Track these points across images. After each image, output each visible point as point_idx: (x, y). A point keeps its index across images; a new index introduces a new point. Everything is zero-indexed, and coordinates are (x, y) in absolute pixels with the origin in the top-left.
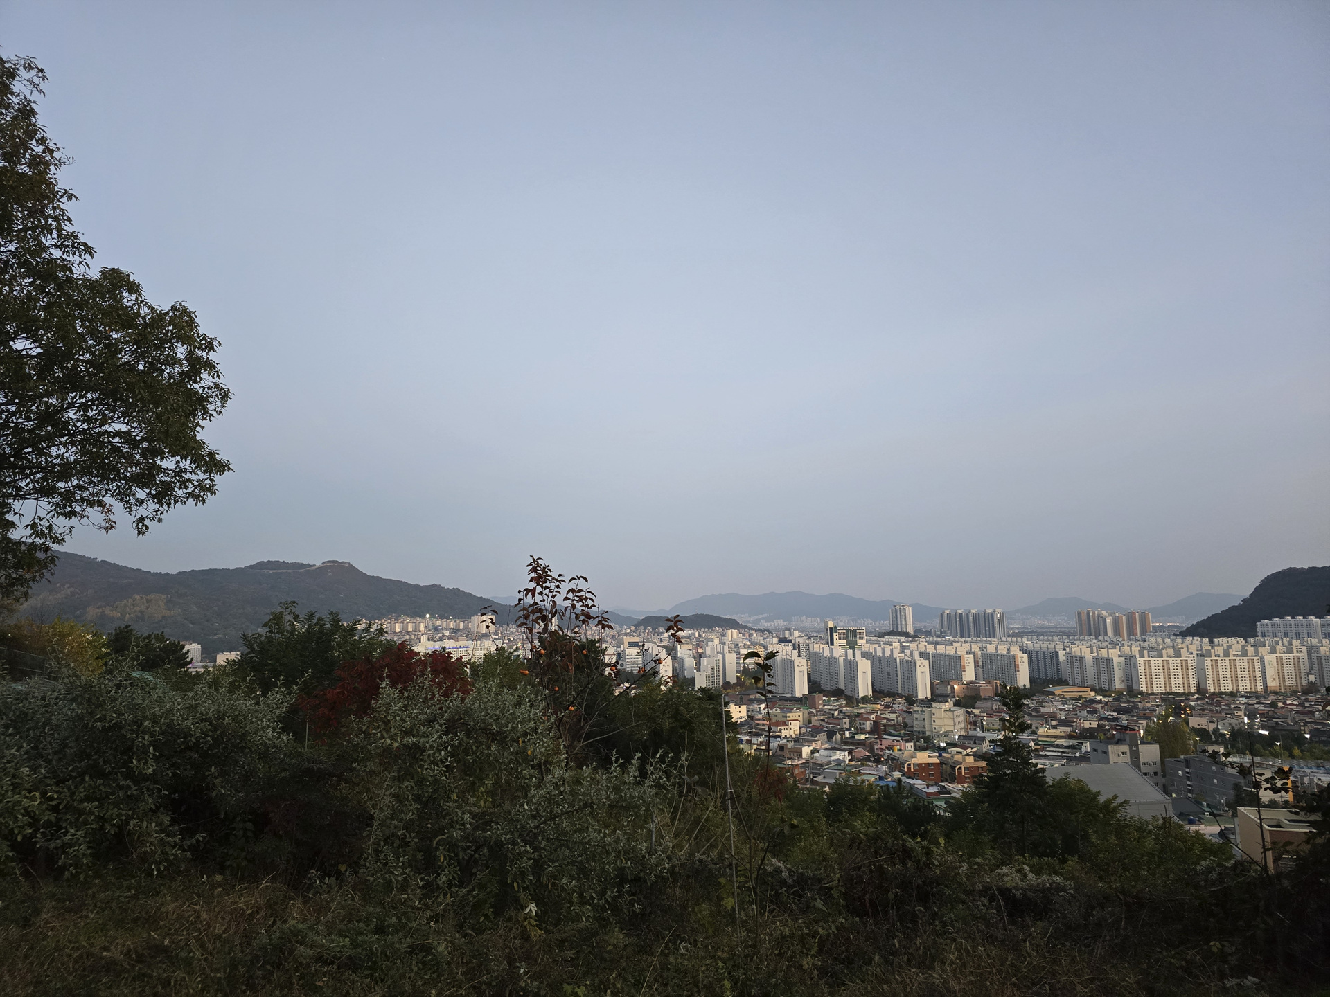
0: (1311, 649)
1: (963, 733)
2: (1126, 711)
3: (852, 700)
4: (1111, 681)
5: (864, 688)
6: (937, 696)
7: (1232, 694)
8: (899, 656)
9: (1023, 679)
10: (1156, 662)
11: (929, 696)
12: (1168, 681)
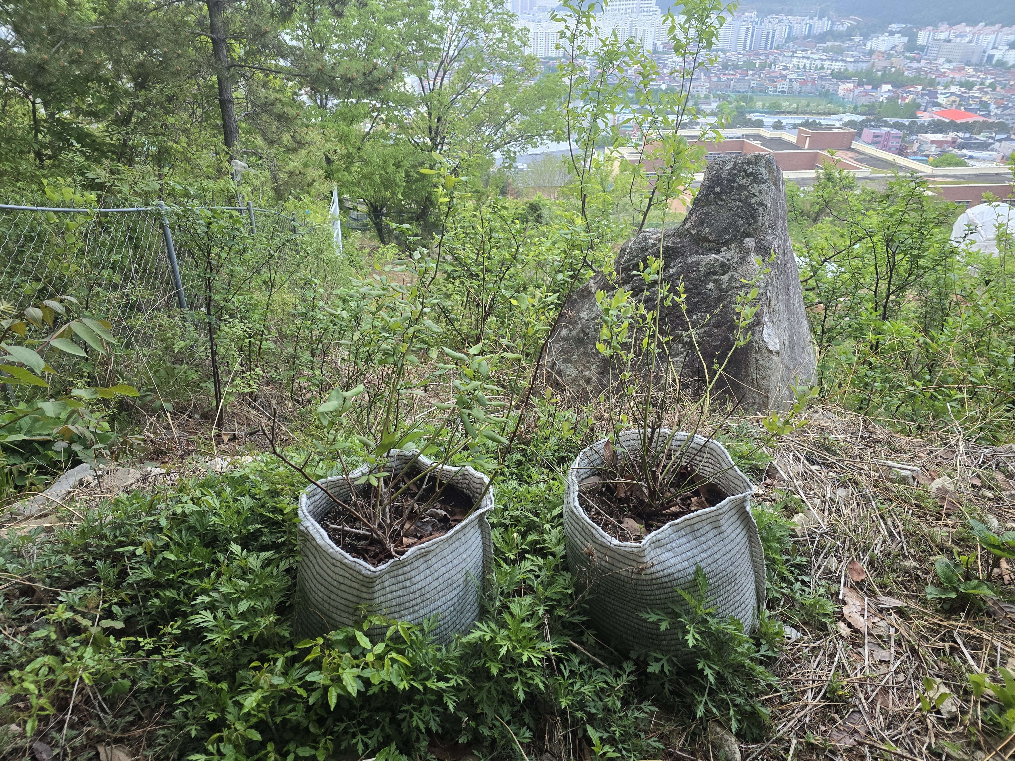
0: (633, 23)
12: (547, 50)
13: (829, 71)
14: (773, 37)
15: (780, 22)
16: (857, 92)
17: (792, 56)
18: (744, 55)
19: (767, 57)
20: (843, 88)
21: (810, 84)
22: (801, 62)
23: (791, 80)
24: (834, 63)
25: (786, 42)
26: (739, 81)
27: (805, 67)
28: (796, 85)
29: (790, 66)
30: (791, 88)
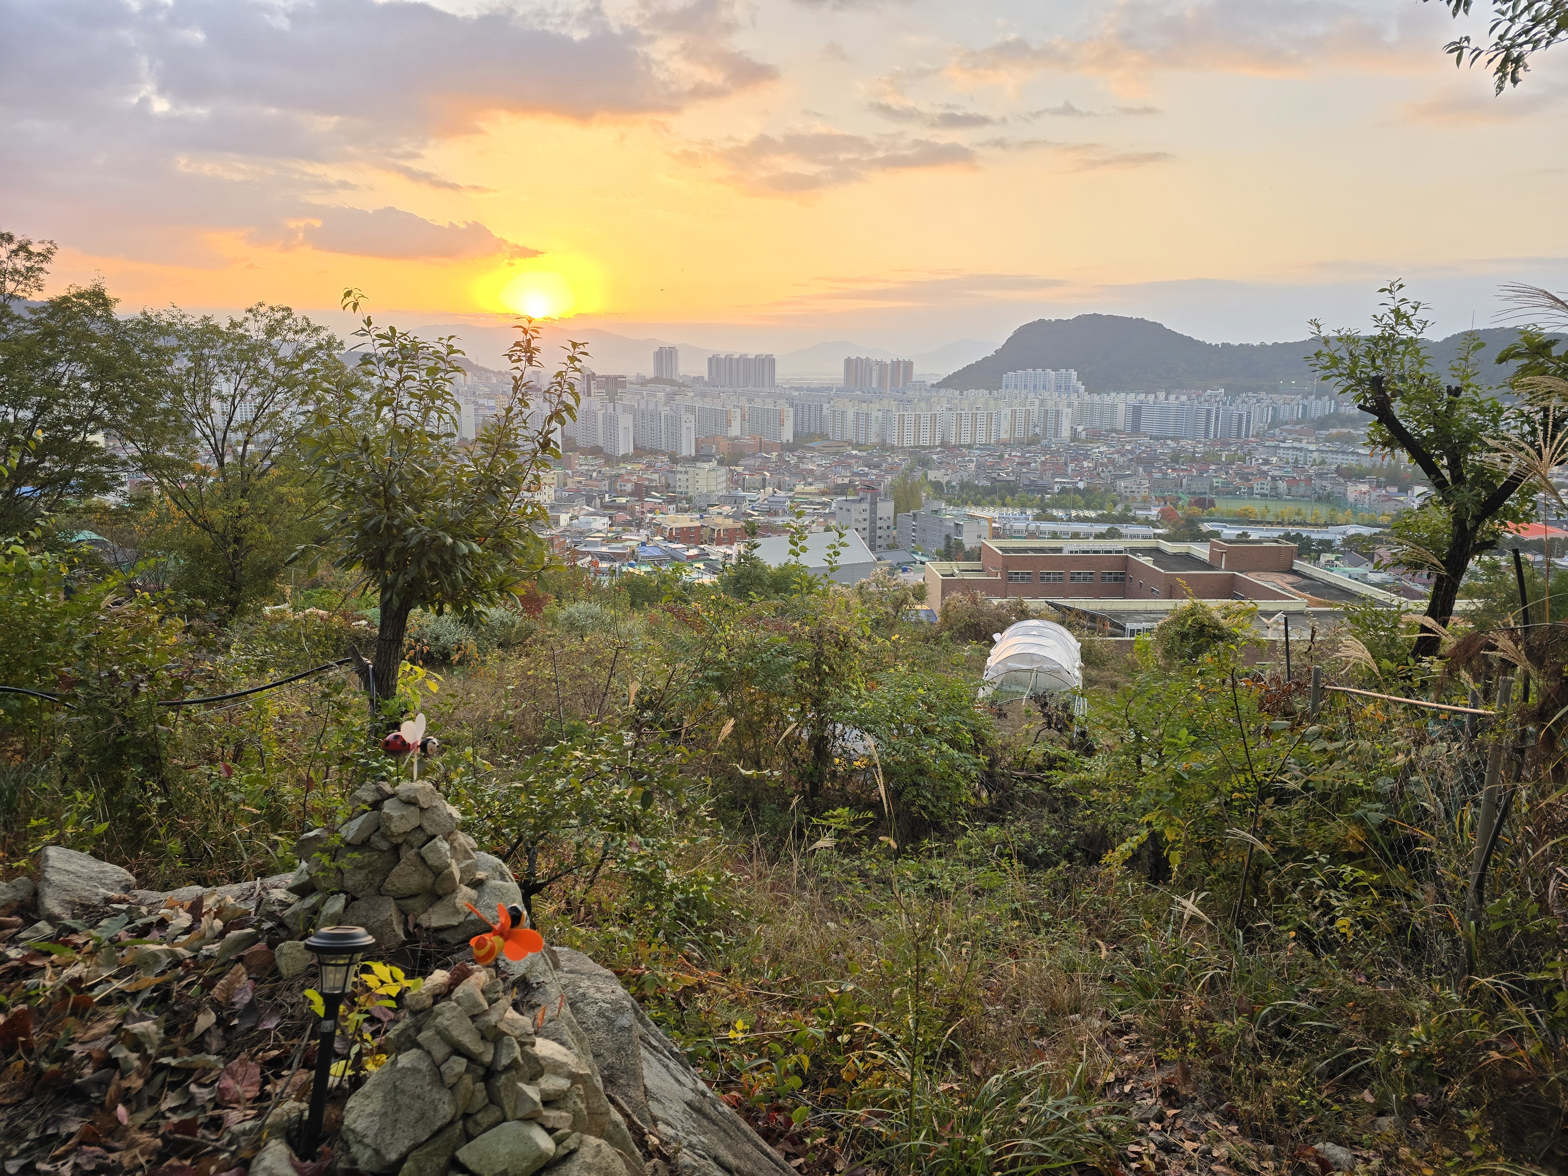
0: (1043, 402)
1: (724, 492)
2: (877, 466)
3: (611, 460)
4: (867, 435)
5: (625, 447)
6: (702, 456)
7: (970, 447)
8: (665, 411)
9: (787, 435)
10: (909, 415)
11: (693, 454)
12: (917, 436)
13: (1334, 467)
14: (1248, 422)
15: (1258, 401)
16: (1374, 495)
17: (1277, 447)
18: (1205, 445)
19: (1241, 448)
20: (1354, 491)
21: (1303, 484)
22: (1291, 456)
23: (1274, 478)
24: (1340, 456)
25: (1270, 428)
26: (1192, 478)
27: (1296, 461)
28: (1282, 486)
29: (1274, 460)
30: (1274, 488)
